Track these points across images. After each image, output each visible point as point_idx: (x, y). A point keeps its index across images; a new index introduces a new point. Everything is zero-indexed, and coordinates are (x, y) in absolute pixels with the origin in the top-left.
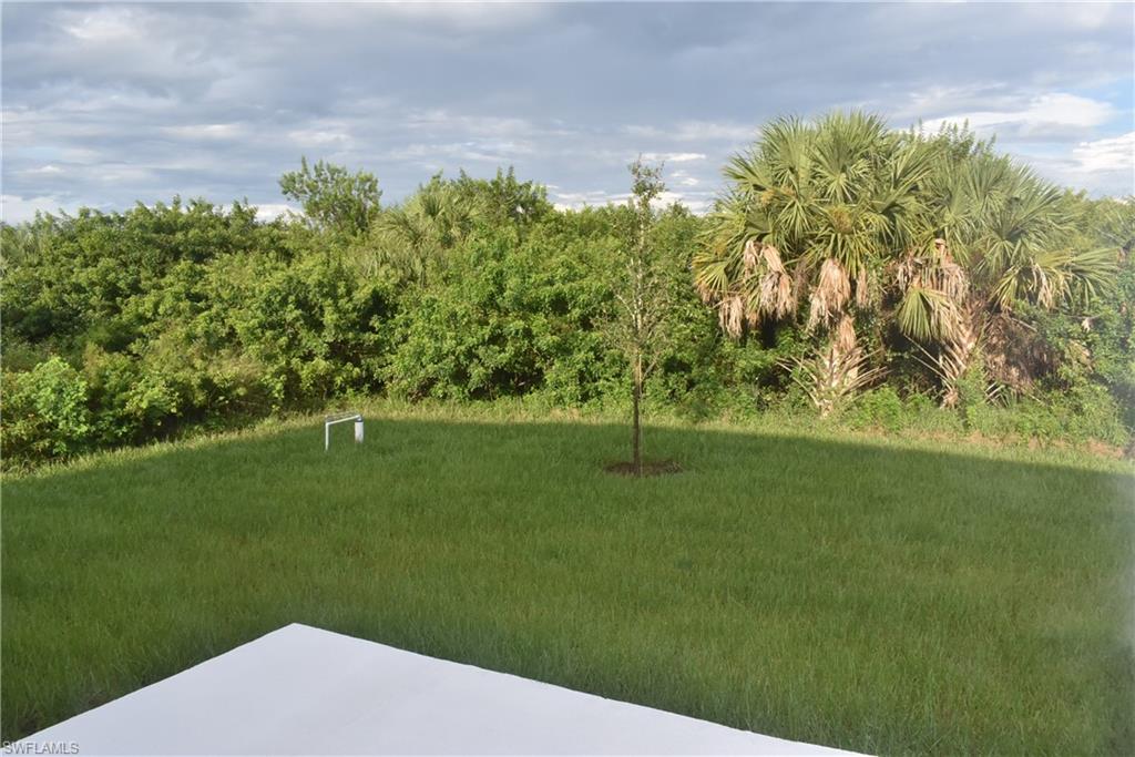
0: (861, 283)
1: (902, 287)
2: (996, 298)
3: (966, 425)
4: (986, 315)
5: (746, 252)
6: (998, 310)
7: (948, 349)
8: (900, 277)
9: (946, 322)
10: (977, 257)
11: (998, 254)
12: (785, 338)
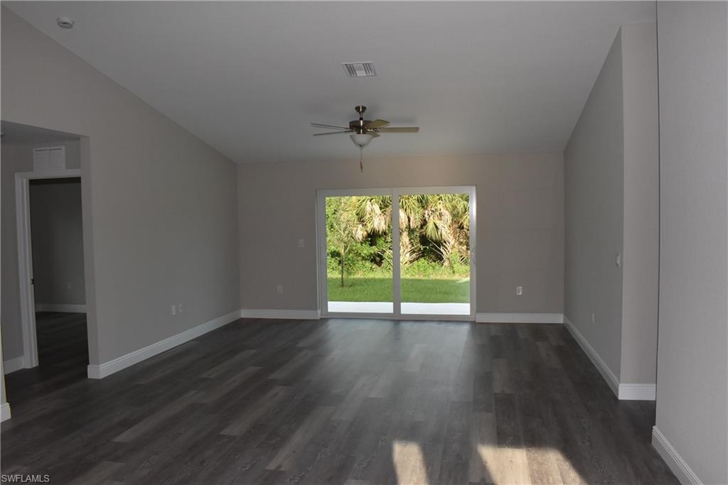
0: (412, 219)
1: (427, 219)
2: (462, 223)
3: (454, 272)
4: (458, 230)
5: (367, 206)
6: (463, 228)
7: (444, 244)
8: (426, 216)
9: (444, 233)
10: (454, 207)
11: (462, 206)
12: (380, 241)
